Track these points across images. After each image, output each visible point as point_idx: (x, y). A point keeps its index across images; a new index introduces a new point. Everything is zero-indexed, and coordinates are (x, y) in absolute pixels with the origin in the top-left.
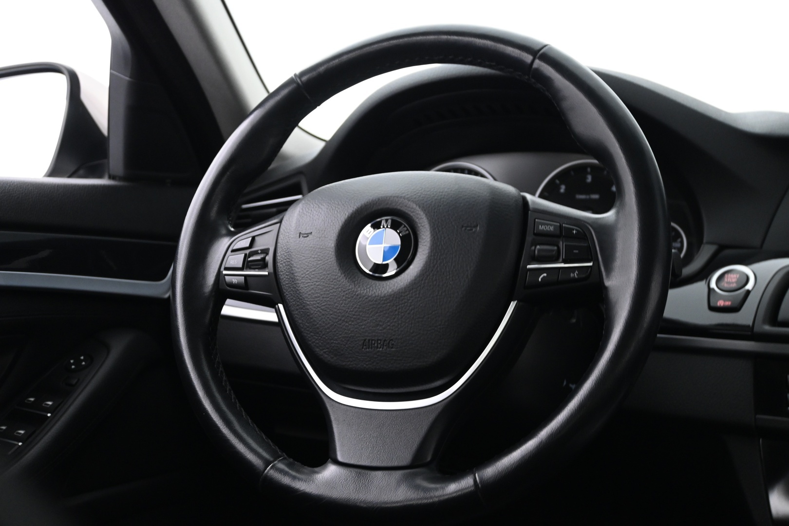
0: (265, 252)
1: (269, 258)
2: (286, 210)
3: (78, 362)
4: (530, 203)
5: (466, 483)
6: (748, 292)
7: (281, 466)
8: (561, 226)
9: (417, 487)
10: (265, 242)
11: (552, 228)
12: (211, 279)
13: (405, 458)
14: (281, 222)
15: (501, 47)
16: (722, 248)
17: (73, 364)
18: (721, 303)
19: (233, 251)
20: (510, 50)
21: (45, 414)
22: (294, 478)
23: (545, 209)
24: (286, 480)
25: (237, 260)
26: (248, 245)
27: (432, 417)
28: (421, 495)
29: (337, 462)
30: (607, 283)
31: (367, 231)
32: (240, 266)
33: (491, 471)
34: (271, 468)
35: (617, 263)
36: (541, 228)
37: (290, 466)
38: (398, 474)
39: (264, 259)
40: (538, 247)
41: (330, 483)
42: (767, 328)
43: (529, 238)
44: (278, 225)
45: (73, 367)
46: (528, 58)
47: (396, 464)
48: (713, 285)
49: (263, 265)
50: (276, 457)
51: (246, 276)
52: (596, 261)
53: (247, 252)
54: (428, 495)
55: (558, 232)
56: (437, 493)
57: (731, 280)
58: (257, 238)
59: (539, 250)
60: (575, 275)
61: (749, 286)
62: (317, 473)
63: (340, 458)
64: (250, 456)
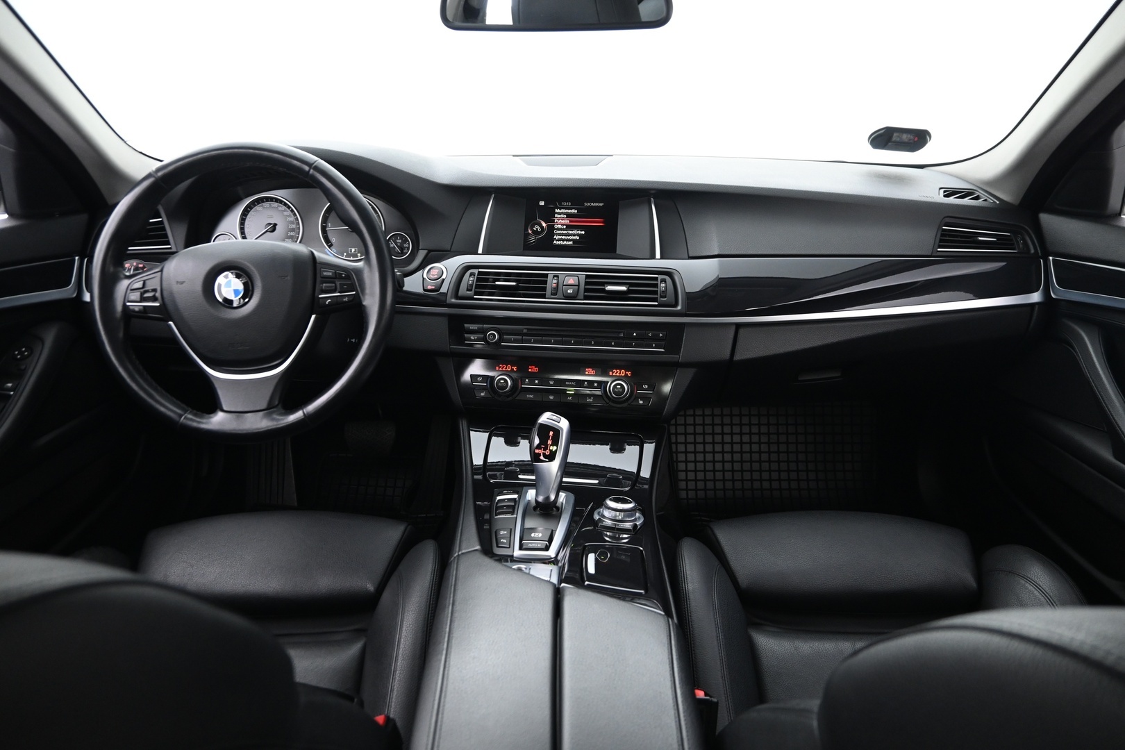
0: (154, 290)
1: (158, 294)
2: (166, 259)
3: (21, 353)
4: (317, 257)
5: (299, 415)
6: (444, 280)
7: (190, 416)
8: (335, 272)
9: (273, 419)
10: (153, 283)
11: (330, 274)
12: (119, 308)
13: (264, 406)
14: (161, 271)
15: (288, 159)
16: (430, 251)
17: (18, 354)
18: (429, 287)
19: (132, 290)
20: (295, 162)
21: (8, 393)
22: (199, 422)
23: (326, 262)
24: (195, 424)
25: (135, 296)
26: (141, 286)
27: (275, 381)
28: (275, 423)
29: (223, 411)
30: (364, 303)
31: (221, 279)
32: (139, 299)
33: (312, 407)
34: (184, 418)
35: (367, 291)
36: (325, 274)
37: (195, 415)
38: (261, 414)
39: (154, 296)
40: (324, 285)
41: (220, 423)
42: (453, 300)
43: (319, 279)
44: (160, 273)
45: (19, 357)
46: (307, 168)
47: (258, 408)
48: (425, 276)
49: (154, 299)
50: (186, 411)
51: (144, 306)
52: (357, 291)
53: (142, 290)
54: (279, 423)
55: (334, 276)
56: (282, 422)
57: (434, 273)
58: (147, 282)
59: (325, 287)
60: (346, 299)
61: (444, 277)
62: (212, 417)
63: (225, 408)
64: (169, 413)
